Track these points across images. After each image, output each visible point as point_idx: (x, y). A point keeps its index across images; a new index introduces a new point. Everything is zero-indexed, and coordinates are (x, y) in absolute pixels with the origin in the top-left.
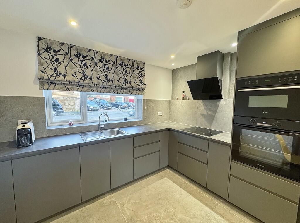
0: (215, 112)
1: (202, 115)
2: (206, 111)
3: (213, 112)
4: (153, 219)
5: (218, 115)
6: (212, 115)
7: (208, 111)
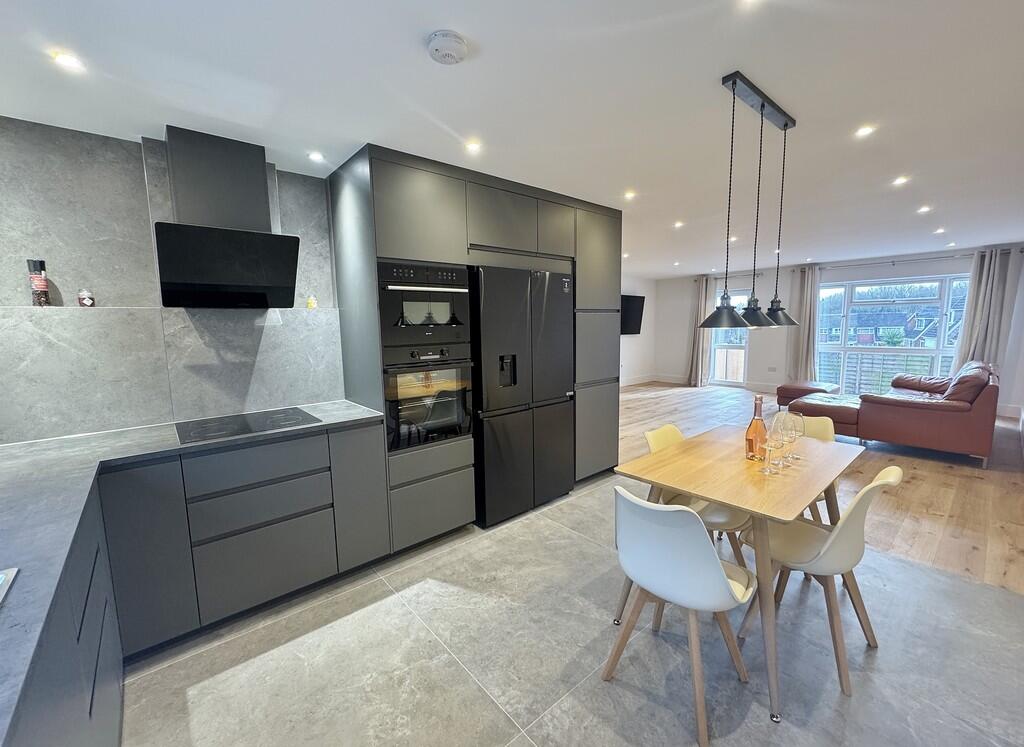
0: (254, 351)
1: (196, 369)
2: (213, 352)
3: (246, 353)
4: (389, 738)
5: (263, 360)
6: (244, 364)
7: (222, 352)
